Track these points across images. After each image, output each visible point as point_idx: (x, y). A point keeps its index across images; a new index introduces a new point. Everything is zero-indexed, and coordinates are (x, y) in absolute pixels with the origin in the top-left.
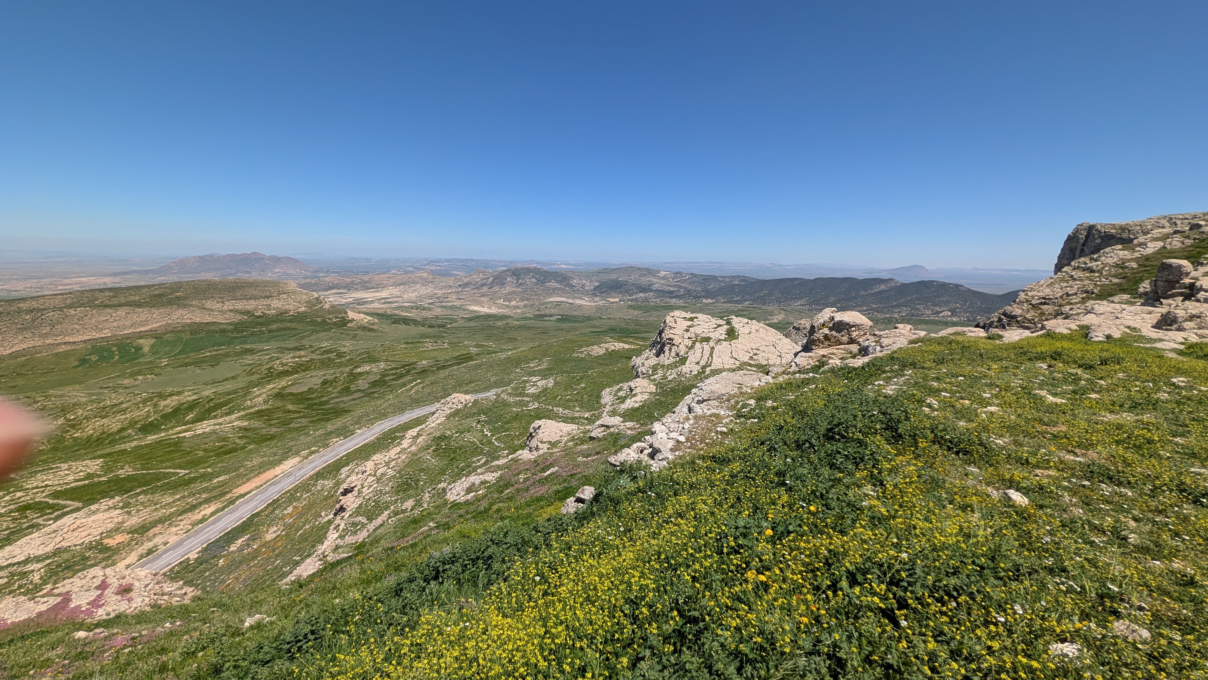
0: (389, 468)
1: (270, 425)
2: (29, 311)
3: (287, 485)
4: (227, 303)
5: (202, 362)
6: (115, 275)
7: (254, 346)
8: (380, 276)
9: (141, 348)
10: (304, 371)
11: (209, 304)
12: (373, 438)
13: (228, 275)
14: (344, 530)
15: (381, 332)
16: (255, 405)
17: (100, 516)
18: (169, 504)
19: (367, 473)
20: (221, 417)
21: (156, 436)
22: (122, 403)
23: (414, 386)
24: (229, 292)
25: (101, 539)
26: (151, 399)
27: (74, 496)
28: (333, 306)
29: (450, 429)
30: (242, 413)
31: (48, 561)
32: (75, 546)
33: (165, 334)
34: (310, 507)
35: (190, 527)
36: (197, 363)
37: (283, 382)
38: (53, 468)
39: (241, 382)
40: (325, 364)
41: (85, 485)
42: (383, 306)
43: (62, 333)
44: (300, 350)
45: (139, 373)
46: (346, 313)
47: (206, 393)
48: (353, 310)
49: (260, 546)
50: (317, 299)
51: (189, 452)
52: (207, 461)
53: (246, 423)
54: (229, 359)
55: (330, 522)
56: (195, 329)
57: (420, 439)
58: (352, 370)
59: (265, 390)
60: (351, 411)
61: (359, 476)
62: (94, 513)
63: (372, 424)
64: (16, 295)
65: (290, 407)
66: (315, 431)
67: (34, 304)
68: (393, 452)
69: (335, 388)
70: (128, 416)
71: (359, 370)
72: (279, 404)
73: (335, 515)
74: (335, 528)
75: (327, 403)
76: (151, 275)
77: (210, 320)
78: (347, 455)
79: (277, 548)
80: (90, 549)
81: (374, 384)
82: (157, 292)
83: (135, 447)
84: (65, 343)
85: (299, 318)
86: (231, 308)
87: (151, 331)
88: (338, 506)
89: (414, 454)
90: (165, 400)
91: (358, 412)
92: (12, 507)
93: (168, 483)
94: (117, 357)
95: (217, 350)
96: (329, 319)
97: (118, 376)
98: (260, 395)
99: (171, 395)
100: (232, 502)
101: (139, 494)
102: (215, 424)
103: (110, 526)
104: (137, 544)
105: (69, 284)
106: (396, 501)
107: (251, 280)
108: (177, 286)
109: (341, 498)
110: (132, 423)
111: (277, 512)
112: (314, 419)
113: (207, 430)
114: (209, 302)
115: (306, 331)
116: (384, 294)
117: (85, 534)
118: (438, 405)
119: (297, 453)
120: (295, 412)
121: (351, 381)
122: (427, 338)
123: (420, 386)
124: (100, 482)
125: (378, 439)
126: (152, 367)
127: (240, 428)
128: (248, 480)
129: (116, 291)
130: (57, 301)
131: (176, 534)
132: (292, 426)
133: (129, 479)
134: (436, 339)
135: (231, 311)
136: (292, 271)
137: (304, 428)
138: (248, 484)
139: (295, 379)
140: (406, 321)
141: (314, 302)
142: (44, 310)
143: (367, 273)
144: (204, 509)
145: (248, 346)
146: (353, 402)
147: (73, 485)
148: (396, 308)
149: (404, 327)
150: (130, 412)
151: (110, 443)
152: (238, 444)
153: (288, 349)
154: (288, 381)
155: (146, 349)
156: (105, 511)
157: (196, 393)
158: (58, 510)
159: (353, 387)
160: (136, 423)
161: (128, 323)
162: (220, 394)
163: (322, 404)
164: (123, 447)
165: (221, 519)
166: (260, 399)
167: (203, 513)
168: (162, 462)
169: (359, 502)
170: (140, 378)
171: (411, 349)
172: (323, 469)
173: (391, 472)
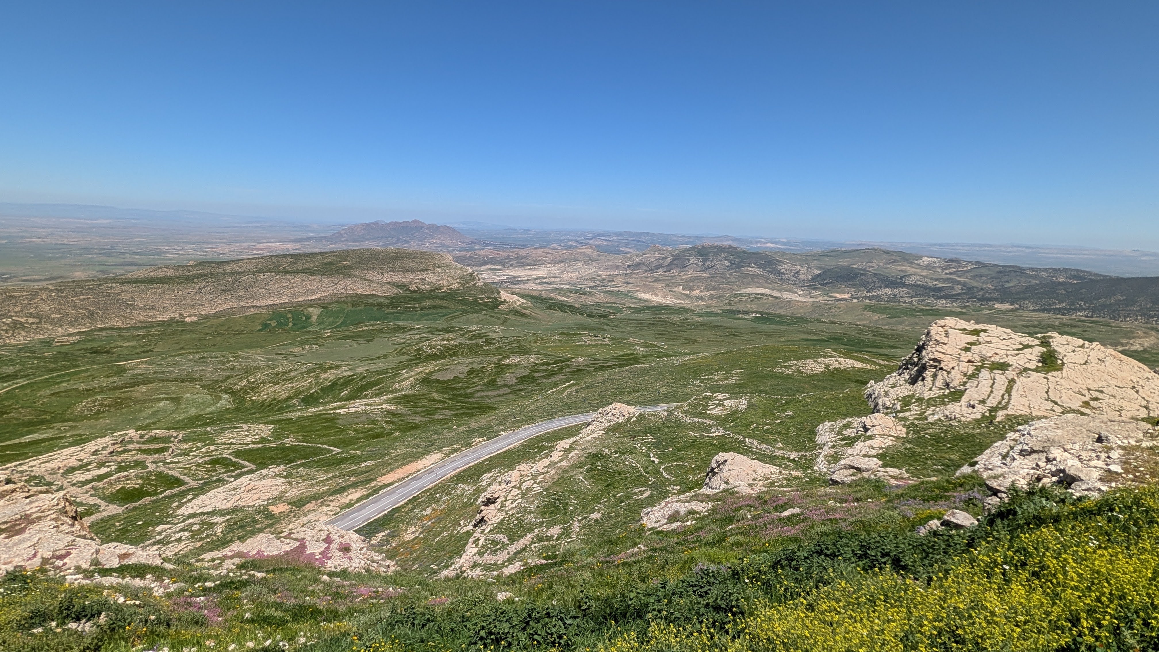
0: (535, 483)
1: (416, 413)
2: (232, 273)
3: (427, 482)
4: (386, 275)
5: (359, 336)
6: (296, 241)
7: (406, 324)
8: (538, 251)
9: (310, 318)
10: (451, 356)
11: (371, 275)
12: (517, 444)
13: (389, 244)
14: (483, 546)
15: (534, 318)
16: (403, 389)
17: (268, 482)
18: (322, 481)
19: (512, 485)
20: (371, 397)
21: (316, 409)
22: (291, 371)
23: (566, 388)
24: (389, 263)
25: (268, 505)
26: (313, 370)
27: (251, 457)
28: (486, 284)
29: (608, 447)
30: (390, 396)
31: (228, 517)
32: (249, 507)
33: (331, 304)
34: (449, 512)
35: (339, 510)
36: (355, 337)
37: (430, 367)
38: (236, 428)
39: (389, 363)
40: (473, 350)
41: (258, 449)
42: (539, 287)
43: (252, 297)
44: (449, 332)
45: (307, 342)
46: (499, 293)
47: (360, 370)
48: (506, 289)
49: (398, 545)
50: (471, 275)
51: (343, 430)
52: (357, 443)
53: (393, 408)
54: (382, 335)
55: (469, 534)
56: (357, 300)
57: (573, 454)
58: (499, 360)
59: (412, 373)
60: (496, 408)
61: (504, 486)
62: (265, 477)
63: (518, 427)
64: (223, 258)
65: (435, 395)
66: (459, 426)
67: (235, 267)
68: (541, 465)
69: (480, 380)
70: (294, 385)
71: (508, 361)
72: (425, 391)
73: (475, 526)
74: (474, 542)
75: (471, 395)
76: (324, 242)
77: (369, 291)
78: (490, 459)
79: (415, 551)
80: (259, 513)
81: (522, 380)
82: (328, 260)
83: (299, 417)
84: (253, 307)
85: (451, 295)
86: (389, 280)
87: (320, 300)
88: (479, 517)
89: (565, 471)
90: (325, 372)
91: (504, 410)
92: (207, 459)
93: (323, 460)
94: (291, 324)
95: (373, 325)
96: (480, 298)
97: (290, 344)
98: (408, 378)
99: (331, 368)
100: (376, 491)
101: (299, 466)
102: (366, 405)
103: (276, 493)
104: (294, 517)
105: (261, 249)
106: (541, 525)
107: (409, 250)
108: (345, 254)
109: (483, 508)
110: (297, 393)
111: (416, 511)
112: (458, 412)
113: (359, 409)
114: (370, 272)
115: (457, 311)
116: (541, 272)
117: (256, 497)
118: (594, 415)
119: (439, 449)
120: (440, 402)
121: (498, 374)
122: (585, 329)
123: (574, 388)
124: (270, 448)
125: (523, 446)
126: (317, 339)
127: (388, 412)
128: (392, 470)
129: (295, 257)
130: (251, 266)
131: (327, 515)
132: (436, 416)
133: (293, 449)
134: (595, 332)
135: (389, 283)
136: (449, 243)
137: (447, 421)
138: (391, 474)
139: (442, 364)
140: (562, 307)
141: (468, 278)
142: (242, 273)
143: (525, 247)
144: (352, 493)
145: (401, 323)
146: (498, 399)
147: (250, 446)
148: (552, 291)
149: (558, 314)
150: (297, 381)
151: (278, 410)
152: (385, 429)
153: (438, 330)
154: (436, 366)
155: (314, 318)
156: (272, 477)
157: (351, 369)
158: (238, 469)
159: (500, 381)
160: (300, 393)
161: (303, 290)
162: (372, 373)
163: (466, 396)
164: (289, 415)
165: (365, 507)
166: (408, 383)
167: (350, 497)
168: (320, 436)
169: (501, 516)
170: (307, 347)
171: (566, 341)
172: (464, 471)
173: (537, 488)
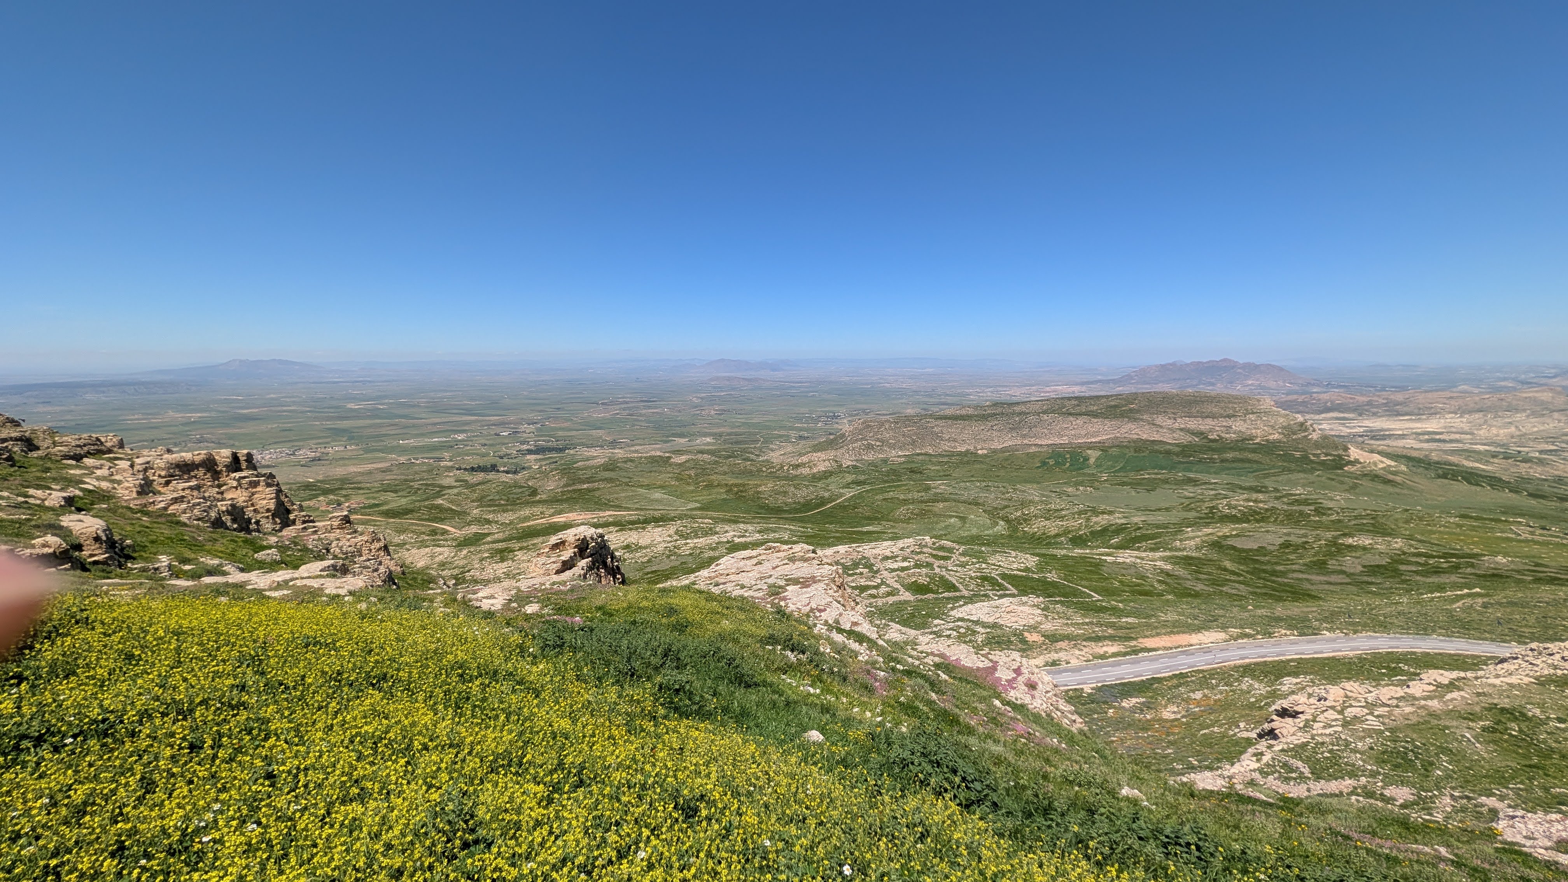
0: (1372, 714)
1: (1198, 579)
2: (1020, 414)
3: (1202, 662)
4: (1179, 420)
5: (1139, 484)
6: (1083, 384)
7: (1199, 476)
8: (1430, 395)
9: (1088, 460)
10: (1258, 521)
11: (1160, 420)
12: (1351, 654)
13: (1187, 387)
14: (1267, 765)
15: (1410, 488)
16: (1185, 549)
17: (1026, 609)
18: (1078, 624)
19: (1328, 703)
20: (1145, 551)
21: (1082, 551)
22: (1062, 510)
23: (1462, 597)
24: (1185, 407)
25: (1023, 630)
26: (1085, 512)
27: (1014, 582)
28: (1325, 437)
29: (1541, 706)
30: (1168, 554)
31: (989, 630)
32: (1007, 627)
33: (1111, 447)
34: (1225, 705)
35: (1091, 658)
36: (1134, 484)
37: (1226, 530)
38: (1006, 553)
39: (1174, 517)
40: (1293, 519)
41: (1022, 577)
42: (1425, 445)
43: (1035, 436)
44: (1260, 492)
45: (1081, 483)
46: (1346, 449)
47: (1136, 520)
48: (1361, 446)
49: (1153, 719)
50: (1302, 424)
51: (1107, 579)
52: (1120, 595)
53: (1169, 567)
54: (1167, 486)
55: (1249, 742)
56: (1140, 446)
57: (1455, 695)
58: (1336, 538)
59: (1200, 534)
60: (1320, 598)
61: (1313, 700)
62: (1024, 604)
63: (1355, 632)
64: (1015, 399)
65: (1228, 564)
66: (1256, 607)
67: (1022, 408)
68: (1388, 692)
69: (1301, 557)
70: (1064, 523)
71: (1350, 541)
72: (1215, 556)
73: (1260, 736)
74: (1255, 755)
75: (1283, 574)
76: (1111, 385)
77: (1157, 437)
78: (1299, 661)
79: (1173, 734)
80: (1015, 635)
81: (1374, 570)
82: (1113, 403)
83: (1064, 556)
84: (1035, 445)
85: (1268, 448)
86: (1182, 426)
87: (1100, 442)
88: (1267, 726)
89: (1433, 714)
90: (1097, 516)
91: (1334, 604)
92: (978, 574)
93: (1082, 603)
94: (1068, 464)
95: (1156, 474)
96: (1314, 455)
97: (1065, 483)
98: (1194, 538)
99: (1103, 513)
100: (1135, 652)
101: (1057, 602)
102: (1137, 557)
103: (1032, 622)
104: (1046, 649)
105: (1049, 392)
106: (1374, 774)
107: (1213, 393)
108: (1133, 398)
109: (1275, 717)
110: (1066, 532)
111: (1182, 689)
112: (1259, 590)
113: (1128, 561)
114: (1160, 417)
115: (1274, 467)
116: (1432, 425)
117: (1014, 619)
118: (1517, 648)
119: (1224, 628)
120: (1233, 573)
121: (1331, 555)
122: (1522, 515)
123: (1480, 600)
124: (1033, 578)
125: (1360, 658)
126: (1093, 481)
127: (1162, 571)
128: (1158, 634)
129: (1080, 399)
130: (1037, 407)
131: (1078, 658)
132: (1224, 589)
133: (1053, 584)
134: (1543, 523)
135: (1181, 430)
136: (1272, 384)
137: (1241, 598)
138: (1157, 639)
139: (1243, 529)
140: (1472, 477)
141: (1296, 428)
142: (1028, 413)
143: (1403, 389)
144: (1107, 645)
145: (1192, 475)
146: (1326, 587)
147: (1015, 572)
148: (1453, 452)
149: (1465, 487)
150: (1067, 520)
151: (1047, 544)
152: (1155, 589)
153: (1241, 488)
154: (1233, 529)
155: (1092, 461)
156: (1030, 606)
157: (1125, 517)
158: (1002, 590)
159: (1332, 564)
160: (1069, 532)
161: (1083, 432)
162: (1149, 525)
163: (1274, 573)
164: (1055, 552)
165: (1120, 665)
166: (1192, 543)
167: (1105, 649)
168: (1082, 579)
169: (1301, 738)
170: (1081, 488)
171: (1473, 528)
172: (1256, 664)
173: (1372, 722)
